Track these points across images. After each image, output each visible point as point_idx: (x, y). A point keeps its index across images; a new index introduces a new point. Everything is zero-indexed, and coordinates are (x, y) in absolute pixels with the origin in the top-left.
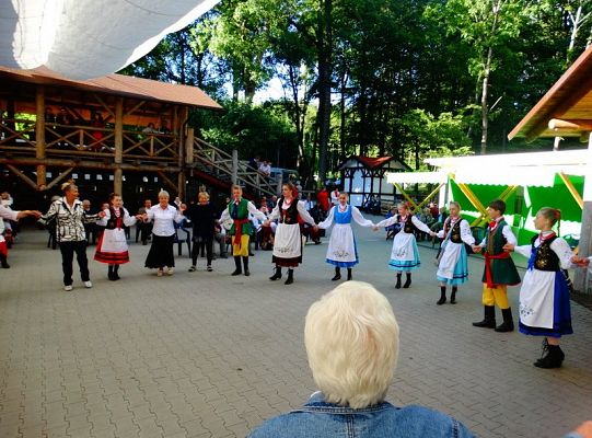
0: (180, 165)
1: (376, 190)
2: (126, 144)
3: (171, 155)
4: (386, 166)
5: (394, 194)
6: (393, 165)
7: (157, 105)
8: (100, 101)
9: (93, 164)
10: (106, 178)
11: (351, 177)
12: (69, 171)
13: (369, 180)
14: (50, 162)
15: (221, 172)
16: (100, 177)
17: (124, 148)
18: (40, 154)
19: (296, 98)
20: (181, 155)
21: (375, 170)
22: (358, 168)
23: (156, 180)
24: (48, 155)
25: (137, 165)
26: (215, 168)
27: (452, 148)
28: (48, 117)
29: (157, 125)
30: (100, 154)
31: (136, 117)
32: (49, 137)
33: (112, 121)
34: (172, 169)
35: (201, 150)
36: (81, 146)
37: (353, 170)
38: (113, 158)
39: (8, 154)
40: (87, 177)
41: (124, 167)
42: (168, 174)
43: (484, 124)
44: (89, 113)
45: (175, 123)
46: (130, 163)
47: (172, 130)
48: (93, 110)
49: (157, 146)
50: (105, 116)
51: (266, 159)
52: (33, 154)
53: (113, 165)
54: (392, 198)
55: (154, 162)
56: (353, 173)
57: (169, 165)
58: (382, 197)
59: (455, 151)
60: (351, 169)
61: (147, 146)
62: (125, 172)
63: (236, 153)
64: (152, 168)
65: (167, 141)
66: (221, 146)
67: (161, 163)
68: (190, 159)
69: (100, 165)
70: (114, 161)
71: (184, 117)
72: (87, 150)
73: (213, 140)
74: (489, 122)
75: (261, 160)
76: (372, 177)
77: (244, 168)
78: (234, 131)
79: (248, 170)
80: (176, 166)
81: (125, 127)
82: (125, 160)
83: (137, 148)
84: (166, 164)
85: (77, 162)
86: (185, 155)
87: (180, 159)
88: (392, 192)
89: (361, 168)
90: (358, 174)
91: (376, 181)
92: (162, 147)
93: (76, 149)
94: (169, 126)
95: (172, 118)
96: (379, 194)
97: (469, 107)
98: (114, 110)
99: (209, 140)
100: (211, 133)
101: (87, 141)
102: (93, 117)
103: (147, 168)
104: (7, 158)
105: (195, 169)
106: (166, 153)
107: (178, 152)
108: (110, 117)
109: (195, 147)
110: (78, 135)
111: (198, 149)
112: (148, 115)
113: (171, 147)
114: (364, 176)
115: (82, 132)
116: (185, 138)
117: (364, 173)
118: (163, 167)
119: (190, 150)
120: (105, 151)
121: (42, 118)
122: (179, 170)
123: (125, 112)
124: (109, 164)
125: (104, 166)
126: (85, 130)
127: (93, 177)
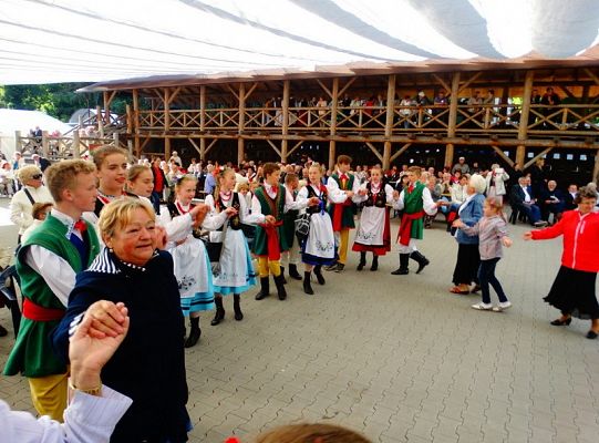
8: (591, 74)
9: (574, 144)
10: (590, 158)
12: (548, 150)
14: (531, 143)
16: (583, 157)
18: (521, 135)
24: (530, 136)
28: (535, 99)
32: (531, 118)
36: (565, 124)
39: (494, 136)
40: (570, 157)
44: (581, 89)
52: (514, 136)
53: (596, 145)
69: (581, 145)
72: (570, 129)
85: (556, 142)
101: (571, 119)
104: (493, 140)
115: (566, 110)
121: (527, 100)
124: (591, 143)
125: (585, 146)
126: (570, 108)
127: (577, 157)
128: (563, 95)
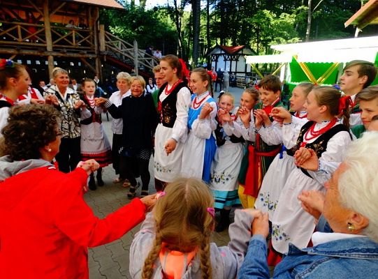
0: (96, 52)
1: (233, 70)
2: (54, 37)
3: (89, 45)
4: (240, 52)
5: (246, 72)
6: (245, 51)
7: (75, 7)
9: (31, 52)
10: (43, 63)
11: (216, 61)
12: (13, 57)
13: (228, 62)
15: (126, 58)
16: (38, 62)
17: (53, 40)
19: (175, 4)
20: (96, 45)
21: (233, 55)
22: (221, 54)
23: (80, 64)
25: (64, 53)
26: (121, 55)
27: (286, 39)
29: (77, 23)
30: (35, 44)
31: (61, 17)
33: (42, 20)
34: (91, 56)
35: (111, 41)
36: (20, 39)
37: (218, 56)
38: (46, 47)
40: (29, 62)
41: (55, 54)
42: (87, 59)
43: (309, 21)
44: (24, 13)
45: (90, 21)
46: (59, 51)
47: (88, 26)
48: (27, 11)
49: (78, 39)
50: (36, 16)
51: (158, 48)
53: (46, 53)
54: (244, 75)
55: (77, 51)
56: (217, 58)
57: (88, 53)
58: (237, 74)
59: (289, 41)
60: (216, 55)
61: (70, 38)
62: (56, 58)
63: (136, 44)
64: (75, 55)
65: (85, 34)
66: (125, 38)
67: (82, 51)
68: (103, 48)
69: (36, 53)
70: (46, 50)
71: (96, 16)
72: (24, 41)
73: (119, 35)
74: (312, 20)
75: (154, 50)
76: (231, 60)
77: (143, 55)
78: (133, 27)
79: (146, 56)
80: (93, 53)
81: (52, 24)
82: (55, 49)
83: (63, 40)
84: (85, 52)
85: (18, 50)
86: (99, 45)
87: (96, 48)
88: (243, 71)
89: (223, 54)
90: (221, 59)
91: (234, 63)
92: (82, 39)
93: (16, 41)
94: (85, 23)
95: (88, 18)
96: (236, 73)
97: (300, 8)
98: (42, 11)
99: (115, 34)
100: (117, 30)
102: (27, 16)
103: (72, 55)
105: (107, 55)
106: (84, 44)
107: (94, 43)
108: (41, 17)
109: (106, 39)
110: (16, 29)
111: (108, 40)
112: (69, 15)
113: (89, 39)
114: (225, 60)
115: (19, 27)
116: (98, 32)
117: (225, 58)
118: (83, 54)
119: (103, 41)
120: (40, 42)
122: (95, 56)
123: (50, 12)
124: (43, 52)
125: (39, 54)
126: (21, 25)
127: (33, 62)
128: (13, 16)
